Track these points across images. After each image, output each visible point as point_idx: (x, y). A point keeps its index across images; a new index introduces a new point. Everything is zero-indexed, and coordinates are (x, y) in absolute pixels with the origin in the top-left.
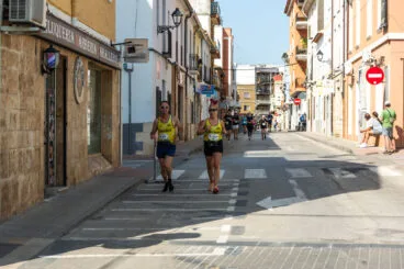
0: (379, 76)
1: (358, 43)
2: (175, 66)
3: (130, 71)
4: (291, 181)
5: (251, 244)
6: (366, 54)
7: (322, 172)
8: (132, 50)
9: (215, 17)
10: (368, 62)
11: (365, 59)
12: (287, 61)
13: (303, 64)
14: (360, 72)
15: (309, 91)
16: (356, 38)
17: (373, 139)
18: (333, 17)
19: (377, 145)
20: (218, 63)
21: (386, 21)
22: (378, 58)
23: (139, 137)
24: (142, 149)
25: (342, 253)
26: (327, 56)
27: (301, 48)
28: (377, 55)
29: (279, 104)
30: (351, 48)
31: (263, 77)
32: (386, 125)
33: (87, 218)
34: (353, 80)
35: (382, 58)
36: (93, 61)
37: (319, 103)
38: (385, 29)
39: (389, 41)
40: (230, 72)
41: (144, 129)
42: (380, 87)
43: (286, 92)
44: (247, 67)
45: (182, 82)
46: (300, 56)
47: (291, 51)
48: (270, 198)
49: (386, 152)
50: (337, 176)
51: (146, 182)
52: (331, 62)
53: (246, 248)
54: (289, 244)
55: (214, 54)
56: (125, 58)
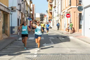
0: (69, 16)
1: (64, 8)
2: (22, 13)
3: (11, 14)
4: (50, 40)
5: (43, 54)
6: (66, 11)
7: (57, 38)
8: (12, 9)
9: (31, 2)
11: (66, 12)
12: (47, 12)
13: (51, 13)
14: (65, 15)
15: (53, 19)
17: (68, 30)
18: (58, 2)
19: (68, 31)
20: (32, 12)
21: (71, 4)
22: (69, 12)
23: (14, 30)
24: (14, 33)
25: (63, 56)
26: (57, 11)
27: (51, 9)
28: (69, 11)
29: (45, 22)
30: (62, 9)
31: (42, 16)
32: (71, 27)
33: (3, 49)
34: (63, 17)
35: (70, 12)
36: (4, 12)
37: (55, 22)
38: (70, 5)
39: (71, 8)
40: (34, 15)
41: (15, 28)
42: (69, 18)
43: (47, 19)
44: (38, 13)
45: (23, 17)
46: (51, 11)
47: (48, 10)
48: (45, 44)
49: (71, 33)
50: (60, 39)
51: (16, 40)
52: (58, 13)
53: (41, 55)
54: (51, 54)
55: (31, 10)
56: (11, 11)
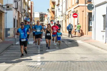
0: (76, 16)
1: (70, 6)
2: (18, 12)
3: (6, 13)
5: (48, 62)
6: (72, 10)
8: (8, 7)
10: (73, 12)
12: (49, 11)
13: (54, 12)
14: (70, 15)
15: (55, 20)
16: (69, 5)
20: (30, 11)
21: (78, 1)
25: (73, 64)
26: (61, 10)
27: (53, 8)
28: (76, 10)
29: (46, 23)
30: (68, 8)
31: (42, 16)
32: (78, 29)
34: (68, 17)
35: (77, 11)
38: (78, 3)
39: (79, 6)
40: (33, 14)
41: (10, 30)
42: (76, 19)
43: (48, 20)
44: (37, 13)
45: (20, 16)
46: (53, 10)
47: (50, 9)
50: (66, 43)
52: (62, 12)
53: (46, 63)
54: (58, 61)
55: (29, 9)
56: (6, 9)
